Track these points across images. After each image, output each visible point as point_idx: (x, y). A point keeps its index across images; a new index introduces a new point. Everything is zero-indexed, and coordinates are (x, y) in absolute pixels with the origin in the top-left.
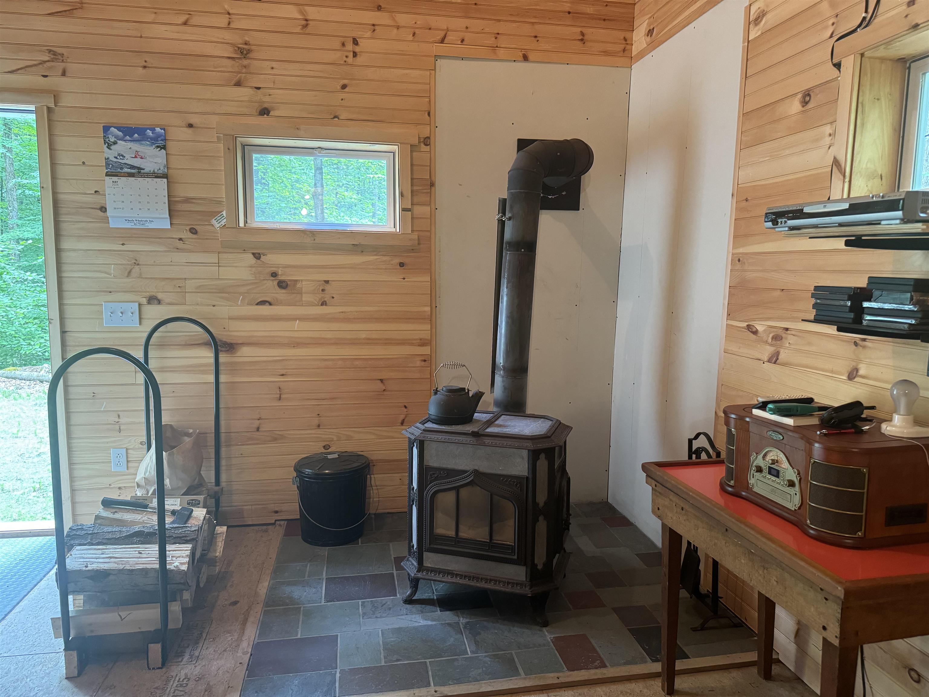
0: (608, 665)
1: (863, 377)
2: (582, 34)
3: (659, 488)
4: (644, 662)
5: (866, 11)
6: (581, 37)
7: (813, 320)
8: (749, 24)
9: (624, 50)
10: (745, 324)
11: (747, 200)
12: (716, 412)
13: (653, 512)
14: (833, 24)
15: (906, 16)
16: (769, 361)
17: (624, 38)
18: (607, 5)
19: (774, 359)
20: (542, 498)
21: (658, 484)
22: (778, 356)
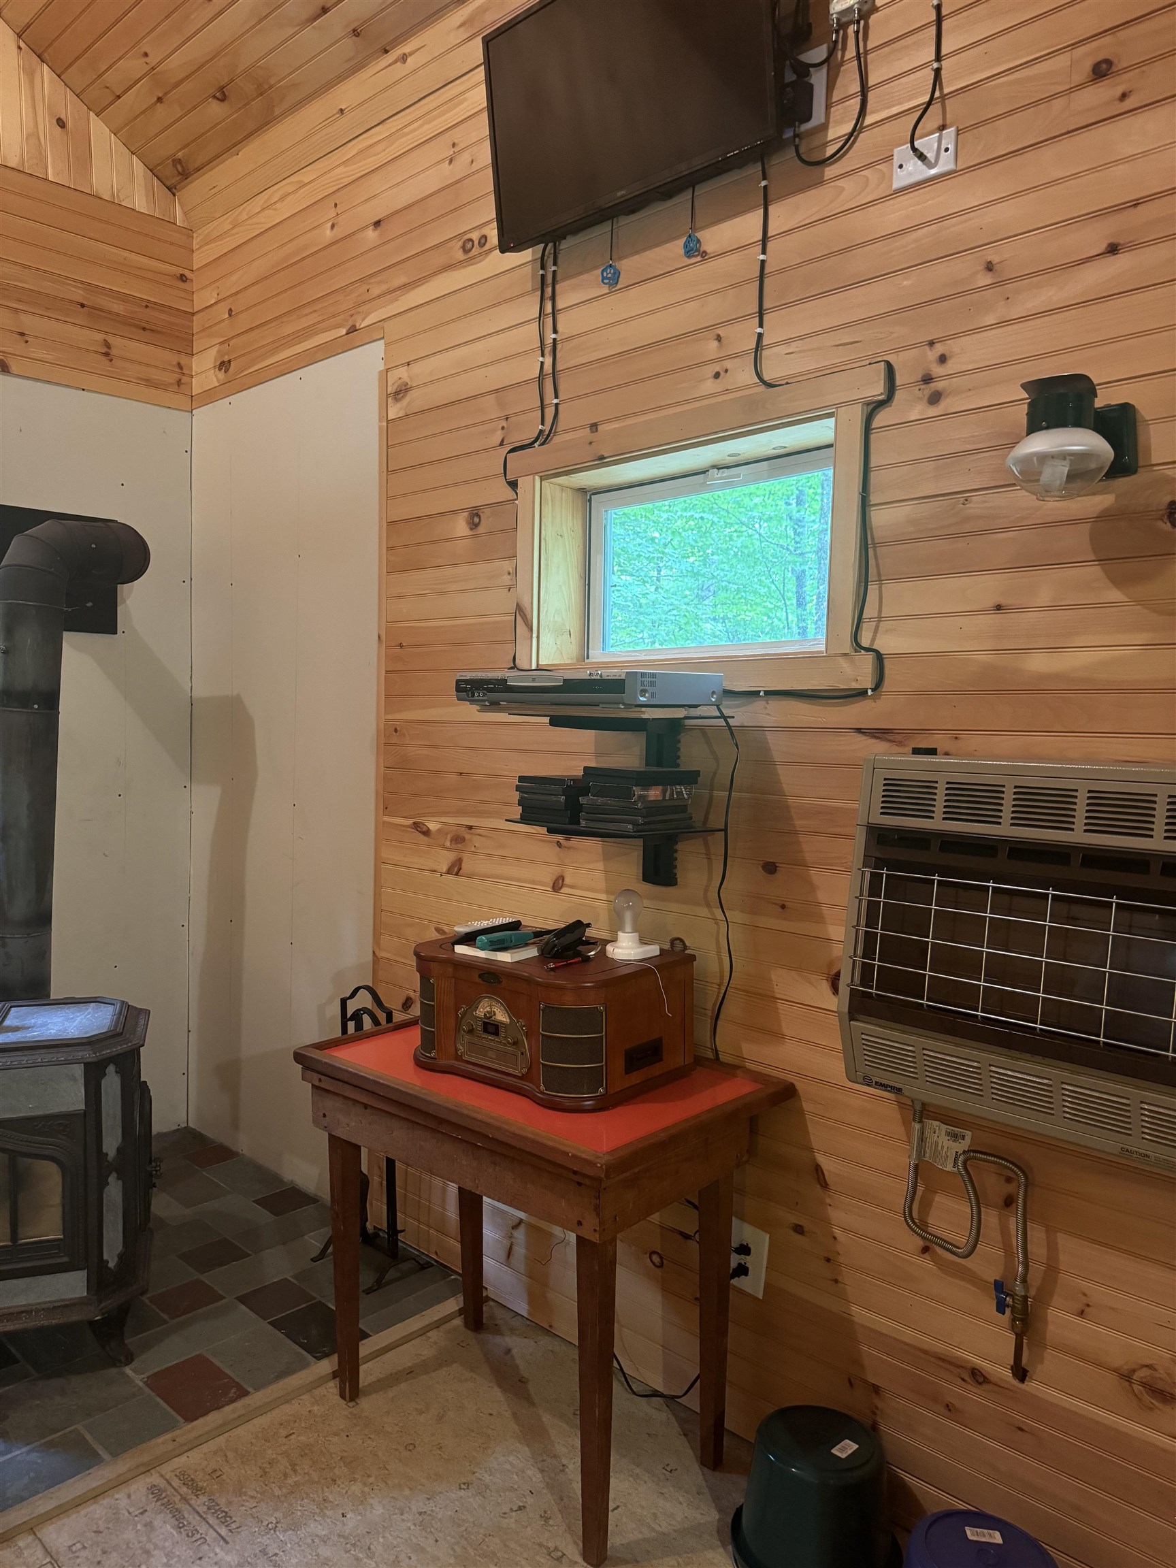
0: (250, 1390)
1: (571, 887)
2: (107, 345)
3: (327, 1084)
4: (305, 1365)
5: (543, 424)
6: (104, 350)
7: (519, 820)
8: (387, 397)
9: (179, 383)
10: (411, 822)
11: (401, 646)
12: (374, 952)
13: (316, 1123)
14: (503, 428)
15: (591, 443)
16: (449, 872)
17: (179, 364)
18: (147, 307)
19: (455, 869)
20: (111, 1143)
21: (323, 1078)
22: (460, 864)
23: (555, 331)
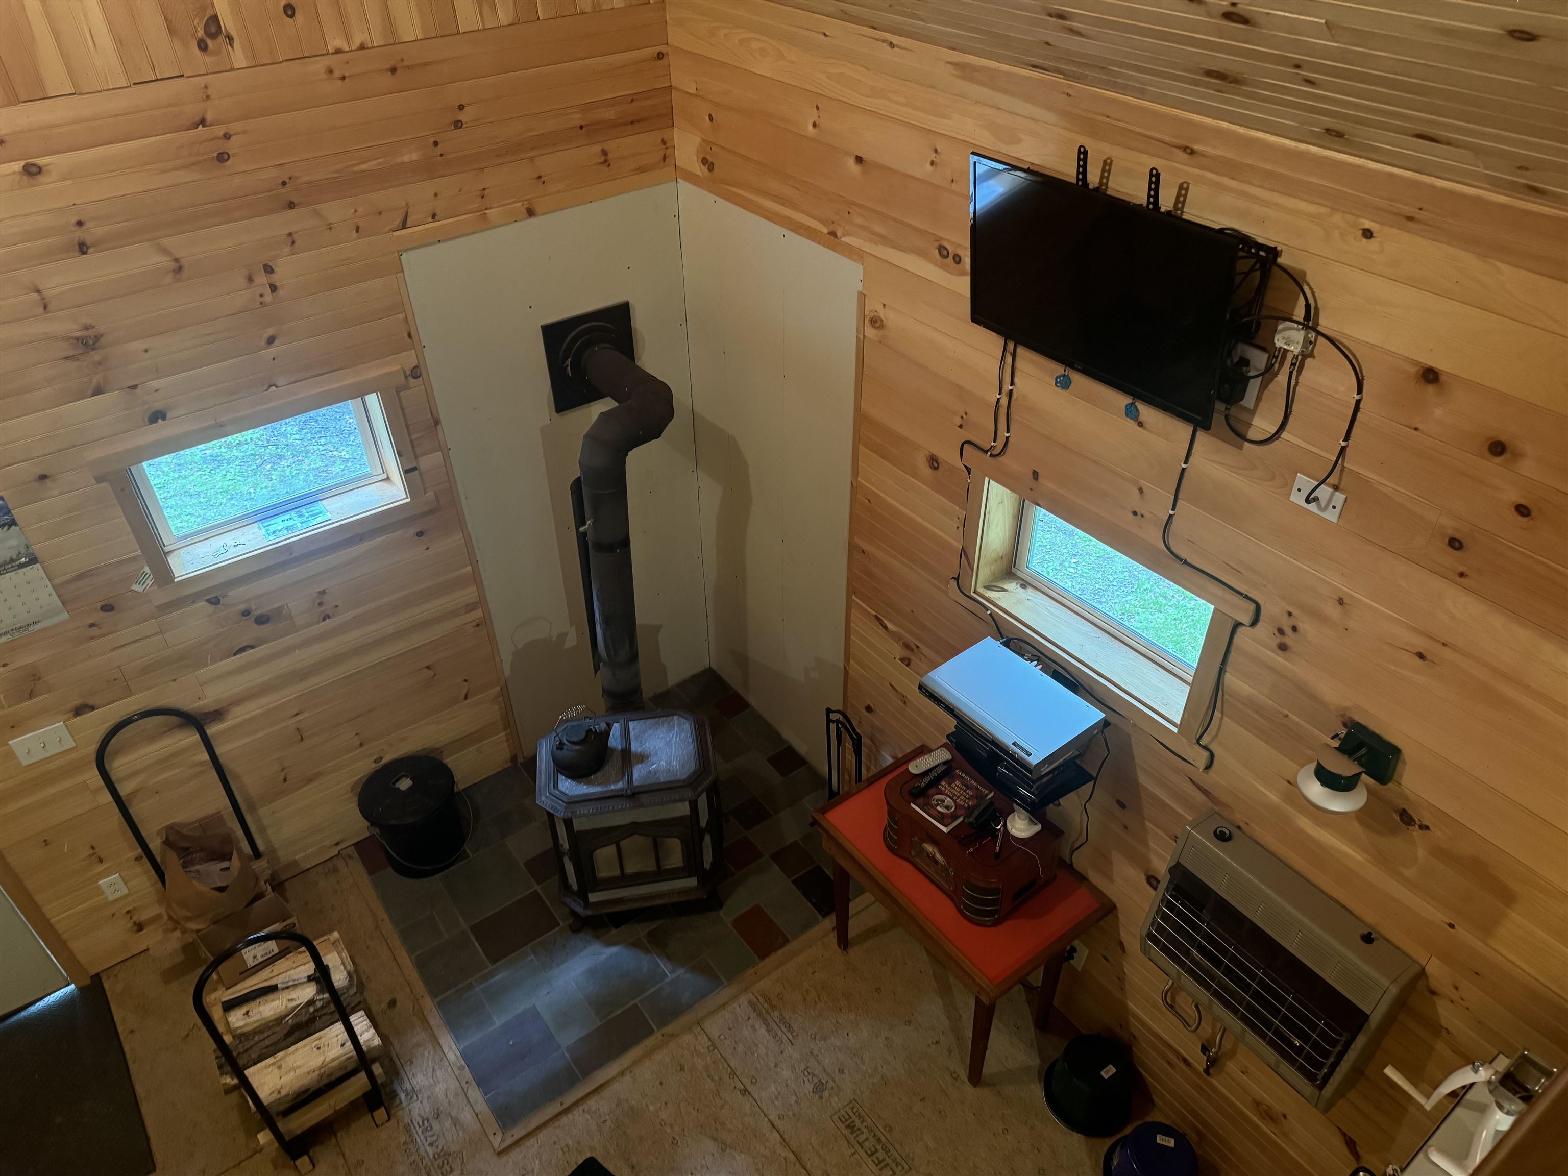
0: (790, 939)
2: (604, 153)
4: (818, 921)
5: (995, 443)
6: (603, 159)
8: (865, 317)
9: (664, 159)
10: (874, 613)
11: (869, 501)
14: (962, 418)
15: (1031, 489)
16: (901, 660)
17: (663, 140)
19: (906, 662)
22: (910, 662)
23: (1012, 383)
